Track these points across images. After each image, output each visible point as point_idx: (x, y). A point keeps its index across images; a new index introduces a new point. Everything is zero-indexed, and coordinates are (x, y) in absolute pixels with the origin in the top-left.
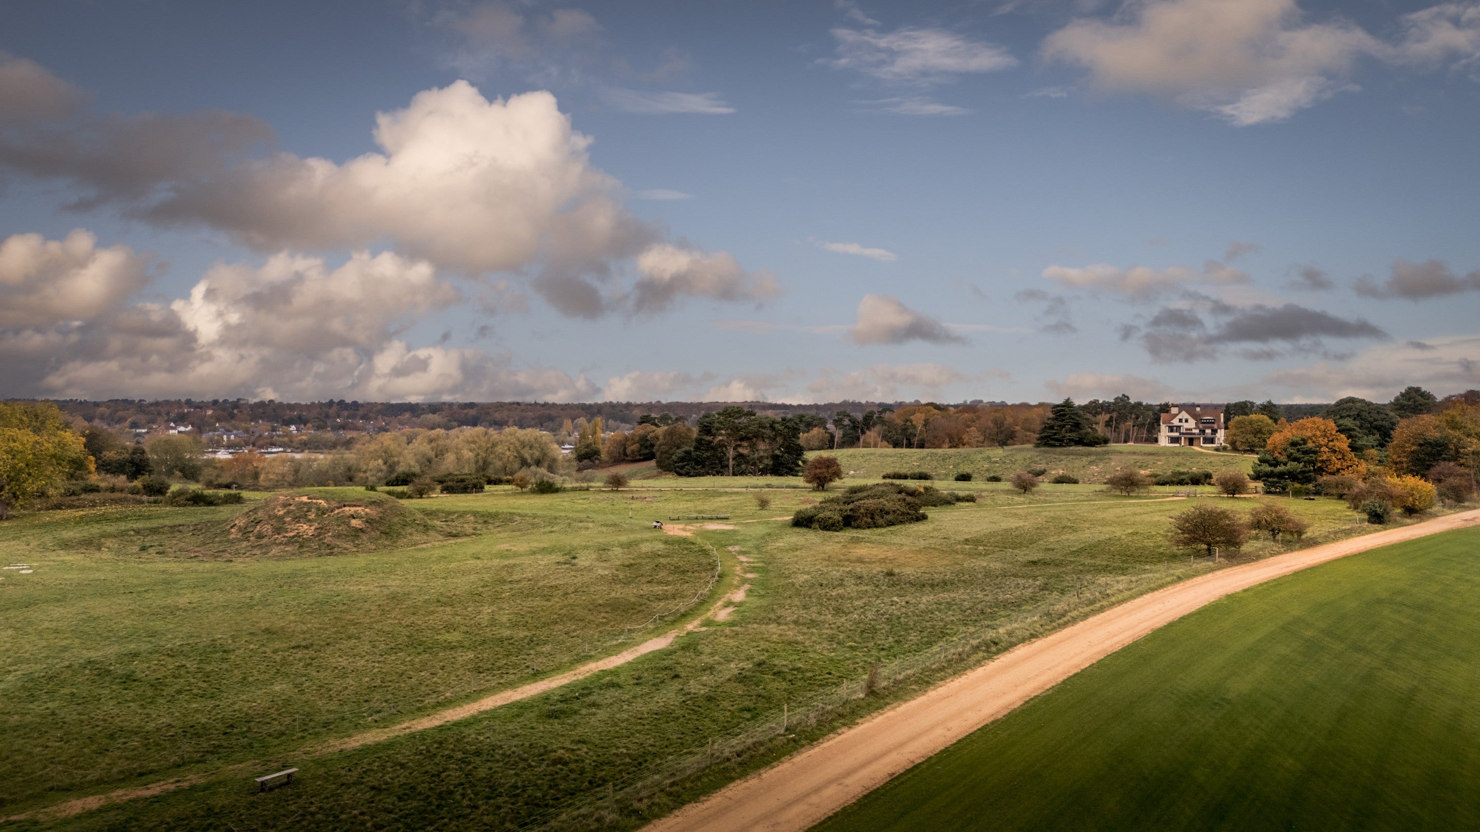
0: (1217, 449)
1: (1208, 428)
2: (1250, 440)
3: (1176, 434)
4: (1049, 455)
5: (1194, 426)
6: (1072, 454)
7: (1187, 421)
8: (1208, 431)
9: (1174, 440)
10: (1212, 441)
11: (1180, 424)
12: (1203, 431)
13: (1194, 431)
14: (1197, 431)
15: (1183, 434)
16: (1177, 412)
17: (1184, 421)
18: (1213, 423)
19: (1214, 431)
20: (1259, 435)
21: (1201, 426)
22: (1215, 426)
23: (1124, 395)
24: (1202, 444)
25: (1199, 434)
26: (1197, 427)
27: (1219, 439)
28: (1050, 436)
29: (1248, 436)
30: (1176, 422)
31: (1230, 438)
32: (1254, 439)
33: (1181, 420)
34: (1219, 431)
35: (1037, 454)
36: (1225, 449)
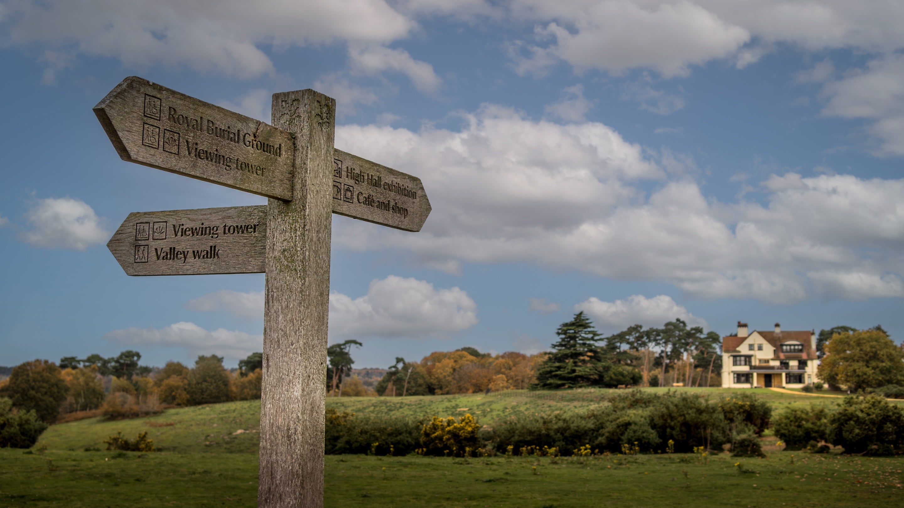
0: (807, 389)
1: (793, 358)
2: (859, 372)
3: (745, 369)
4: (544, 401)
5: (771, 355)
6: (577, 399)
7: (760, 348)
8: (794, 364)
9: (741, 377)
10: (799, 379)
11: (751, 353)
12: (785, 364)
13: (772, 363)
14: (777, 363)
15: (755, 368)
16: (746, 335)
17: (756, 347)
18: (801, 351)
19: (803, 364)
20: (874, 364)
21: (782, 356)
22: (804, 356)
23: (678, 320)
24: (784, 384)
25: (778, 368)
26: (776, 358)
27: (809, 376)
28: (551, 372)
29: (856, 366)
30: (743, 349)
31: (826, 372)
32: (866, 369)
33: (751, 347)
34: (809, 363)
35: (528, 400)
36: (818, 388)
